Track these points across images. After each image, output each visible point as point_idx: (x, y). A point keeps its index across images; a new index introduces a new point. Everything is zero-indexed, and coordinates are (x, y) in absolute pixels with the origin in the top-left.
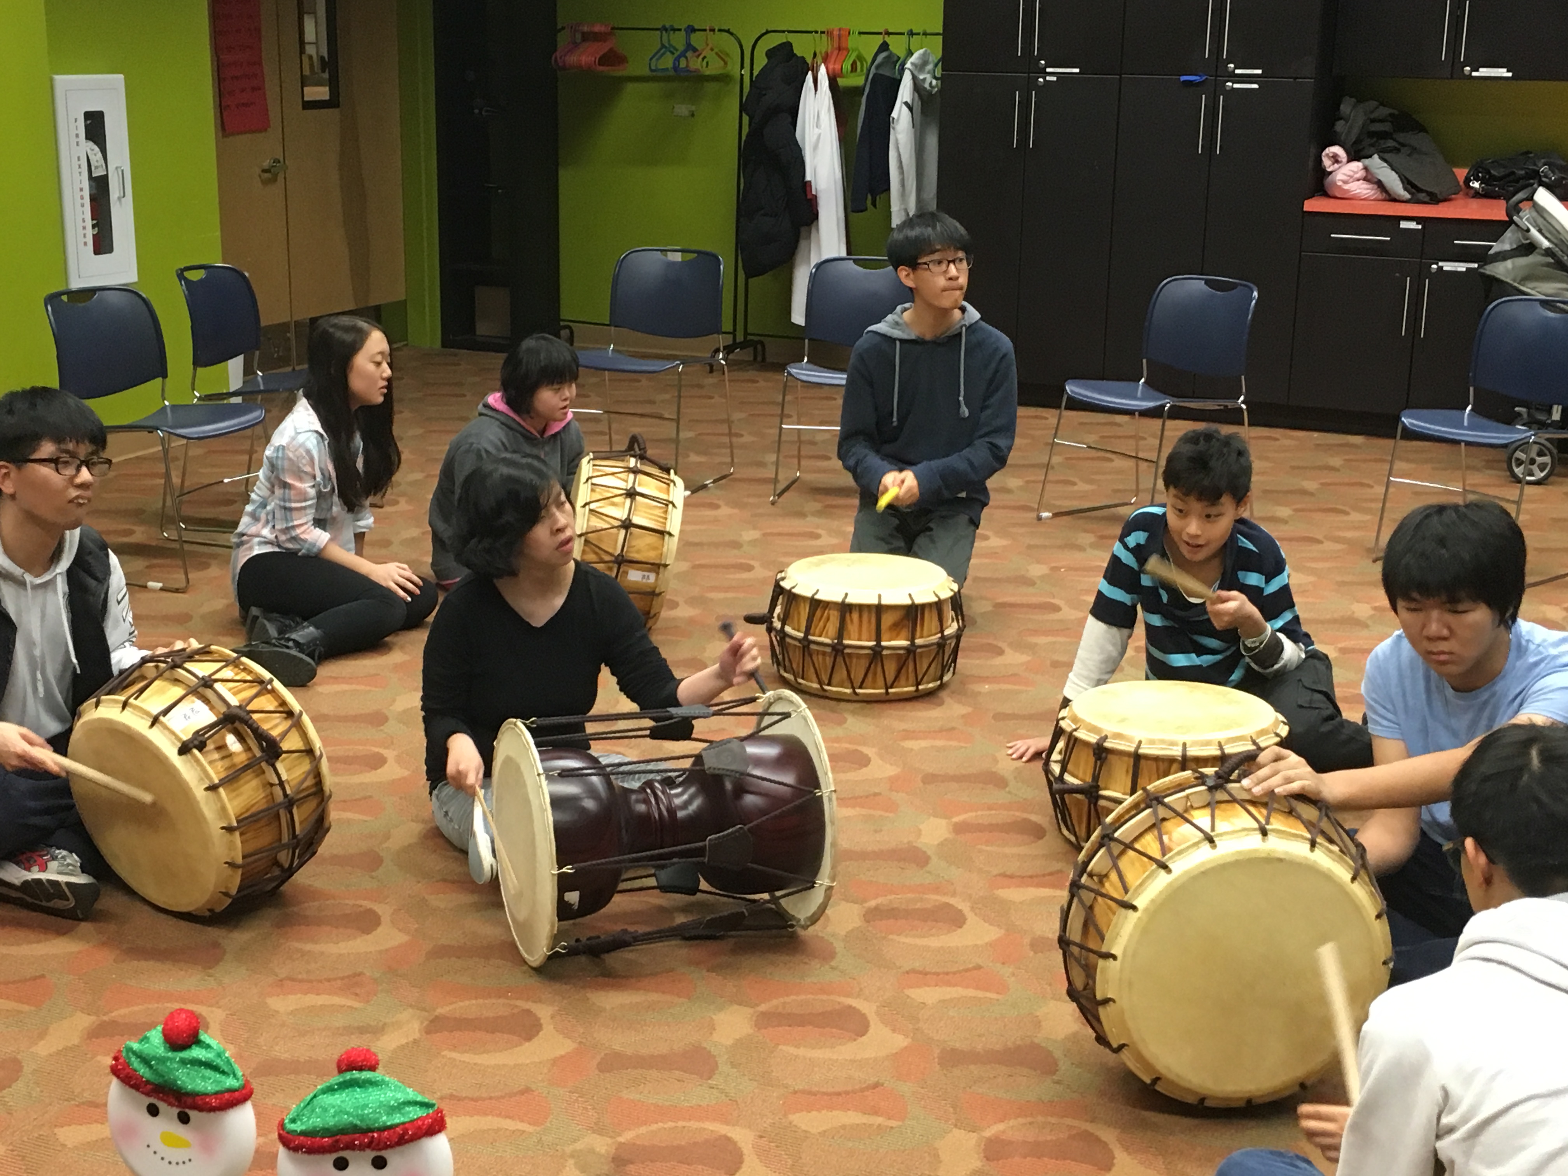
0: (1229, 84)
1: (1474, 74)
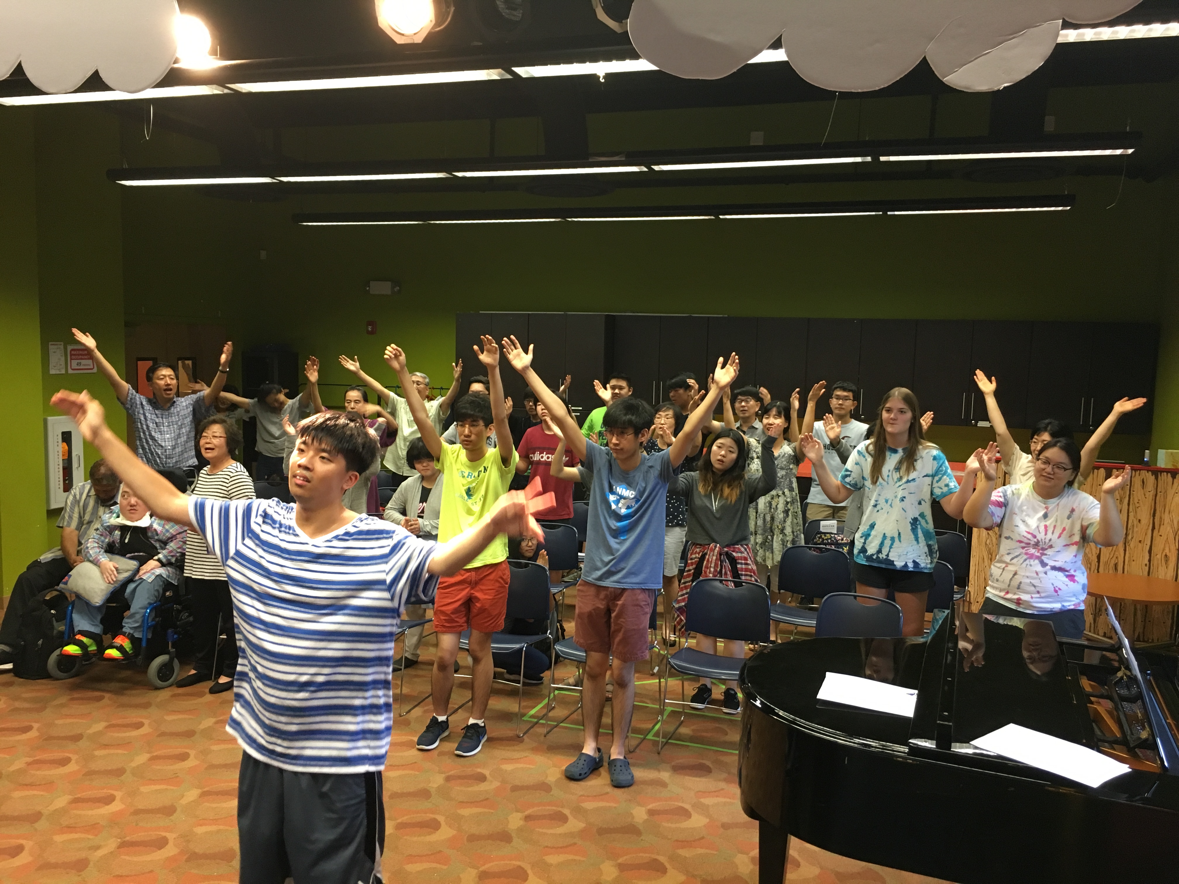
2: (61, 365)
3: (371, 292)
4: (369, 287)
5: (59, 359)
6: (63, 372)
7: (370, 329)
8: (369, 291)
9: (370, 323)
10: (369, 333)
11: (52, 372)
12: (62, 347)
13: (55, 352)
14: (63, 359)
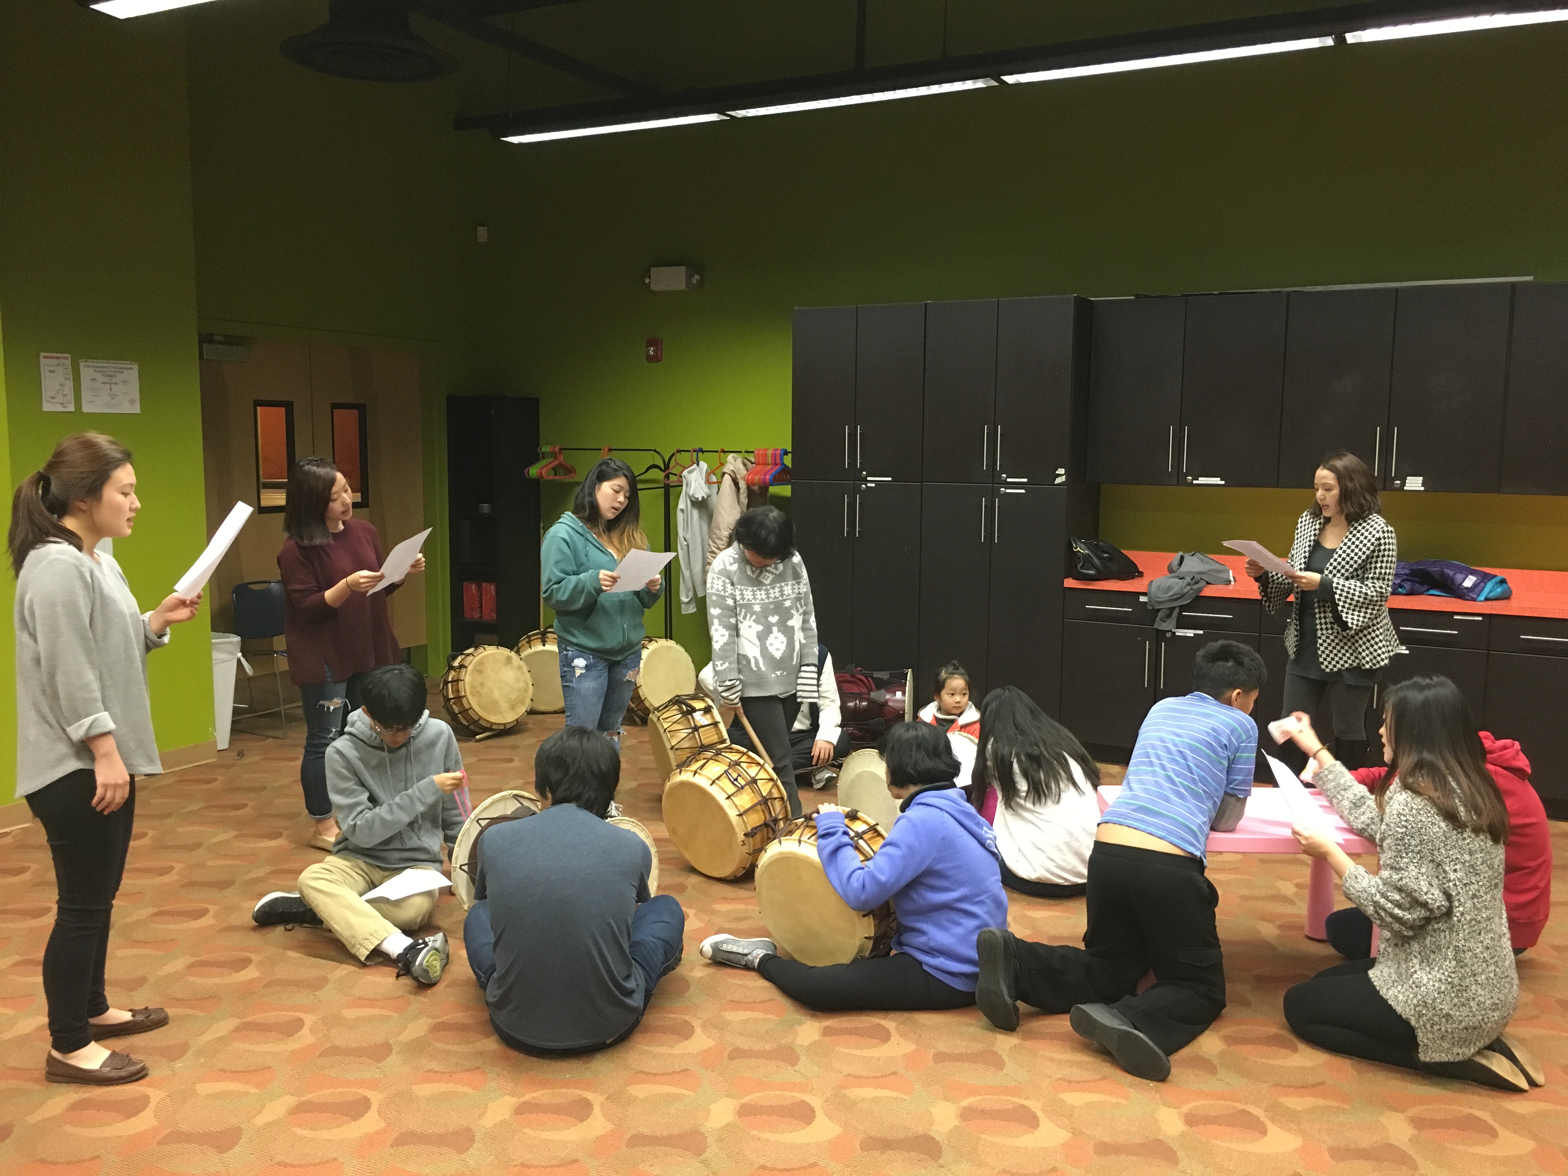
0: (1003, 489)
1: (1195, 482)
2: (65, 395)
3: (653, 287)
4: (649, 278)
5: (62, 385)
6: (71, 408)
7: (652, 353)
8: (649, 285)
9: (651, 342)
10: (650, 359)
11: (47, 407)
12: (68, 362)
13: (52, 372)
14: (70, 385)
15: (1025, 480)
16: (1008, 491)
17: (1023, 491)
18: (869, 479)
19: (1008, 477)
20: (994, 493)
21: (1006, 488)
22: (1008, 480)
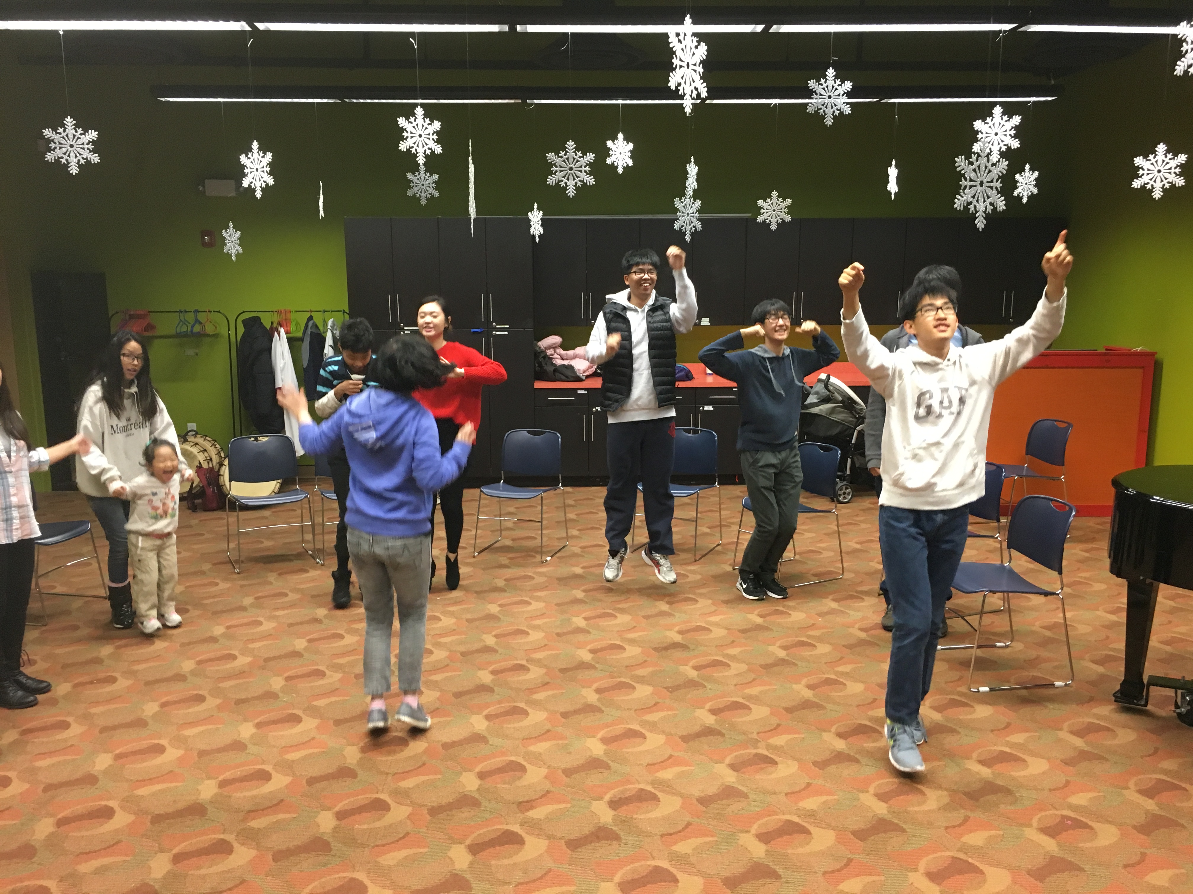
0: (494, 332)
3: (207, 194)
7: (206, 241)
8: (204, 192)
9: (204, 233)
15: (508, 326)
16: (498, 333)
17: (506, 333)
18: (405, 328)
19: (497, 325)
20: (489, 335)
21: (496, 331)
22: (498, 326)
